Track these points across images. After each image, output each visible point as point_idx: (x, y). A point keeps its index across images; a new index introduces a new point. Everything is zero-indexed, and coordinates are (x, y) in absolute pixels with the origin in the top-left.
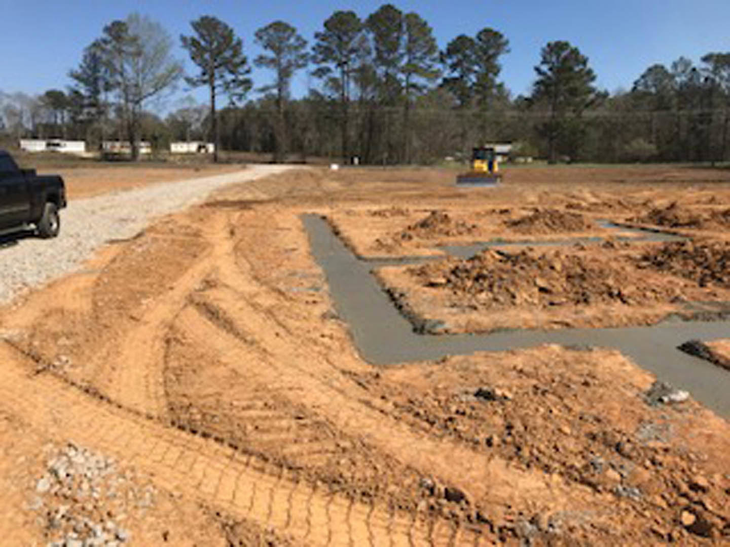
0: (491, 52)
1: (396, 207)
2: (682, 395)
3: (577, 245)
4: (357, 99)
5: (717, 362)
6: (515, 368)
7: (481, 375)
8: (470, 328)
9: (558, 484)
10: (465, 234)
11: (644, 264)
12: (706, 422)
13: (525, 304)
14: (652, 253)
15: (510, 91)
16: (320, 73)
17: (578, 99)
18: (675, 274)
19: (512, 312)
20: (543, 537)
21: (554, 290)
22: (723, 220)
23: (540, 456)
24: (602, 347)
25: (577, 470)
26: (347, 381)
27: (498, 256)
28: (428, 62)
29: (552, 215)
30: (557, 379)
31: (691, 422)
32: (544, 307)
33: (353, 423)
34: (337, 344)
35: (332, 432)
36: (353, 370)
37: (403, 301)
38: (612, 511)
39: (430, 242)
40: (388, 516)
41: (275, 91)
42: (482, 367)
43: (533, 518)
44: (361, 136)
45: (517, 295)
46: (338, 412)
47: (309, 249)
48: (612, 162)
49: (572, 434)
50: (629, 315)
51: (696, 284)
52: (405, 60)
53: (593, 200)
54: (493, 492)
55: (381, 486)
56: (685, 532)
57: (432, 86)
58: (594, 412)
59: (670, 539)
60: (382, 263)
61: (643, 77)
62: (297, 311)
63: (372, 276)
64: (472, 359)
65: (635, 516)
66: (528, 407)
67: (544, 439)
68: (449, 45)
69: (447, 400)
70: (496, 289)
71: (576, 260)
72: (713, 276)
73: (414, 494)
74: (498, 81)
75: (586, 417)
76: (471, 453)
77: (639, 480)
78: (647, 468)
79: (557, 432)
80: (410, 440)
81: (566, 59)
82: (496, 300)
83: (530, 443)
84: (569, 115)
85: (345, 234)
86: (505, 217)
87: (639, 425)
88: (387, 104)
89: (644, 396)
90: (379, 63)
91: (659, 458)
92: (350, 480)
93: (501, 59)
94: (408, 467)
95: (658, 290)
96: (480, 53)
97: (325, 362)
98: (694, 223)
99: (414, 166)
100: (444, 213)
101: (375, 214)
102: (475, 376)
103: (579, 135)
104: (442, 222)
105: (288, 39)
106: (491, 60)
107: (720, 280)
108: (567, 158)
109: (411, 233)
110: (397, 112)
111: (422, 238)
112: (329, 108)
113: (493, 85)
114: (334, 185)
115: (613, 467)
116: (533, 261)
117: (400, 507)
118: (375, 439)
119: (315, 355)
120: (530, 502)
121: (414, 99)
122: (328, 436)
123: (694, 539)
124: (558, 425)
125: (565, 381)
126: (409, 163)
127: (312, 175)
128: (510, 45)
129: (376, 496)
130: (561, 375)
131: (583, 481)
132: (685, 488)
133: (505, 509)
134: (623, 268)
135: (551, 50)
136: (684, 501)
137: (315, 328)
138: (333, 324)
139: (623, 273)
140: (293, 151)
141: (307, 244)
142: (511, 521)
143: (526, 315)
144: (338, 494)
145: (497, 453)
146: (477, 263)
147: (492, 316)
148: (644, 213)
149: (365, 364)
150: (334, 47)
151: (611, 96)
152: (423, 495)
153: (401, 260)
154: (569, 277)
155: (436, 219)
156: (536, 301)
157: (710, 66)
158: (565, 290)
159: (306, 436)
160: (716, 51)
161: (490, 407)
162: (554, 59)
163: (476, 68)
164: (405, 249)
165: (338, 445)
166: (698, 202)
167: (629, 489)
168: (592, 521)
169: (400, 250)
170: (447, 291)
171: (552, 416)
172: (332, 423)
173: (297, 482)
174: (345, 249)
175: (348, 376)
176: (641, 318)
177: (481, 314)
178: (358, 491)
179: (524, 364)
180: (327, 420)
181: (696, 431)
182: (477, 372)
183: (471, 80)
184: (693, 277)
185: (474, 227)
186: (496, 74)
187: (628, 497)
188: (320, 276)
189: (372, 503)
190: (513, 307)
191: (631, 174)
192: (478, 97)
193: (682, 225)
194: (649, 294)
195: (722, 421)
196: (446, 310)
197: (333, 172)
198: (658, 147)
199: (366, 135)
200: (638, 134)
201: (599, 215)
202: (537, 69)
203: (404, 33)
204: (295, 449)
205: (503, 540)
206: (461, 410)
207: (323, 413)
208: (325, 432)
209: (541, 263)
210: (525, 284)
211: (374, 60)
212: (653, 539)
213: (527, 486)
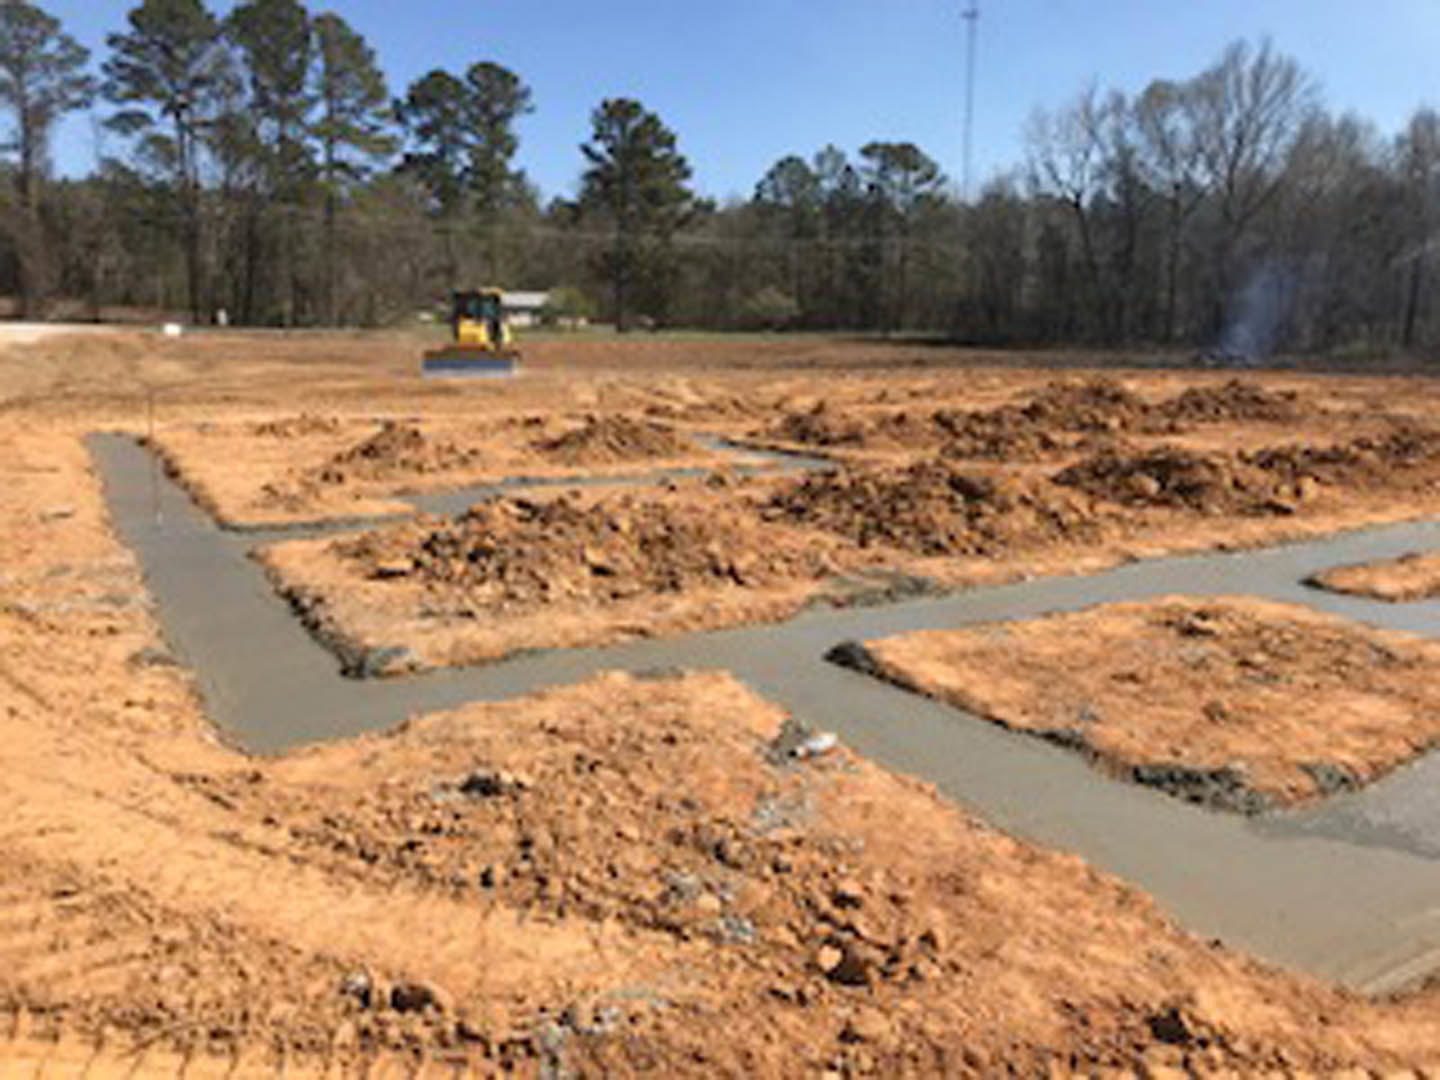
0: (498, 108)
1: (310, 416)
2: (826, 741)
3: (663, 482)
4: (217, 186)
5: (881, 677)
6: (542, 725)
7: (475, 749)
8: (460, 657)
9: (613, 938)
10: (454, 466)
11: (774, 512)
12: (861, 783)
13: (567, 601)
14: (787, 494)
15: (537, 188)
16: (125, 122)
17: (662, 211)
18: (821, 527)
19: (542, 617)
20: (582, 1045)
21: (618, 569)
22: (894, 429)
23: (583, 890)
24: (700, 668)
25: (648, 905)
26: (187, 797)
27: (514, 510)
28: (369, 119)
29: (619, 430)
30: (619, 736)
31: (839, 787)
32: (602, 602)
33: (196, 884)
34: (165, 718)
35: (141, 911)
36: (200, 772)
37: (320, 613)
38: (706, 968)
39: (382, 487)
40: (271, 1070)
41: (15, 157)
42: (478, 733)
43: (565, 1015)
44: (229, 264)
45: (552, 584)
46: (161, 867)
47: (106, 513)
48: (728, 328)
49: (641, 839)
50: (748, 604)
51: (853, 542)
52: (320, 111)
53: (692, 398)
54: (492, 975)
55: (255, 1009)
56: (825, 984)
57: (381, 167)
58: (682, 791)
59: (802, 999)
60: (274, 534)
61: (771, 175)
62: (67, 652)
63: (251, 565)
64: (460, 718)
65: (745, 971)
66: (564, 798)
67: (591, 857)
68: (412, 88)
69: (404, 809)
70: (510, 576)
71: (659, 512)
72: (879, 528)
73: (328, 1011)
74: (513, 166)
75: (667, 802)
76: (450, 905)
77: (753, 906)
78: (765, 880)
79: (615, 840)
80: (323, 901)
81: (636, 134)
82: (512, 596)
83: (564, 869)
84: (649, 240)
85: (193, 477)
86: (533, 434)
87: (756, 804)
88: (285, 200)
89: (766, 749)
90: (260, 111)
91: (785, 858)
92: (182, 1011)
93: (518, 125)
94: (318, 959)
95: (794, 556)
96: (475, 110)
97: (134, 764)
98: (853, 437)
99: (349, 330)
100: (412, 426)
101: (261, 430)
102: (463, 751)
103: (668, 277)
104: (407, 445)
105: (42, 42)
106: (499, 125)
107: (888, 533)
108: (650, 322)
109: (342, 468)
110: (310, 218)
111: (365, 479)
112: (150, 201)
113: (504, 175)
114: (170, 370)
115: (709, 887)
116: (580, 515)
117: (298, 1046)
118: (248, 912)
119: (108, 749)
120: (562, 983)
121: (343, 192)
122: (135, 924)
123: (840, 993)
124: (616, 826)
125: (634, 739)
126: (342, 323)
127: (115, 347)
128: (533, 100)
129: (244, 1033)
130: (627, 731)
131: (659, 925)
132: (825, 904)
133: (512, 1005)
134: (736, 523)
135: (611, 114)
136: (824, 928)
137: (111, 689)
138: (155, 674)
139: (735, 531)
140: (65, 291)
141: (98, 500)
142: (524, 1027)
143: (568, 621)
144: (154, 1048)
145: (502, 898)
146: (474, 525)
147: (504, 627)
148: (777, 422)
149: (231, 755)
150: (155, 69)
151: (720, 207)
152: (348, 1010)
153: (319, 527)
154: (644, 543)
155: (394, 440)
156: (586, 592)
157: (874, 164)
158: (638, 566)
159: (78, 932)
160: (882, 138)
161: (491, 808)
162: (615, 131)
163: (469, 138)
164: (328, 503)
165: (156, 940)
166: (861, 401)
167: (735, 923)
168: (672, 996)
169: (317, 505)
170: (413, 586)
171: (606, 810)
172: (145, 894)
173: (56, 1038)
174: (192, 508)
175: (188, 786)
176: (767, 610)
177: (480, 626)
178: (202, 1031)
179: (561, 717)
180: (133, 888)
181: (845, 801)
182: (468, 743)
183: (459, 161)
184: (850, 530)
185: (474, 452)
186: (510, 153)
187: (735, 939)
188: (128, 571)
189: (233, 1049)
190: (544, 606)
191: (760, 351)
192: (476, 196)
193: (835, 442)
194: (779, 565)
195: (887, 776)
196: (411, 625)
197: (171, 341)
198: (801, 303)
199: (242, 262)
200: (766, 280)
201: (704, 427)
202: (586, 150)
203: (314, 54)
204: (50, 964)
205: (508, 1066)
206: (432, 824)
207: (126, 874)
208: (128, 918)
209: (596, 519)
210: (565, 561)
211: (252, 106)
212: (774, 1005)
213: (558, 953)
